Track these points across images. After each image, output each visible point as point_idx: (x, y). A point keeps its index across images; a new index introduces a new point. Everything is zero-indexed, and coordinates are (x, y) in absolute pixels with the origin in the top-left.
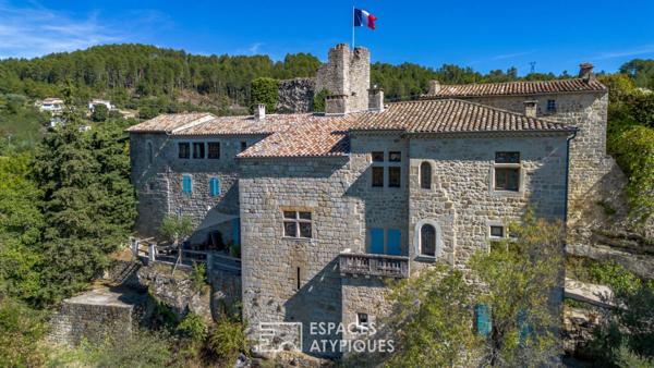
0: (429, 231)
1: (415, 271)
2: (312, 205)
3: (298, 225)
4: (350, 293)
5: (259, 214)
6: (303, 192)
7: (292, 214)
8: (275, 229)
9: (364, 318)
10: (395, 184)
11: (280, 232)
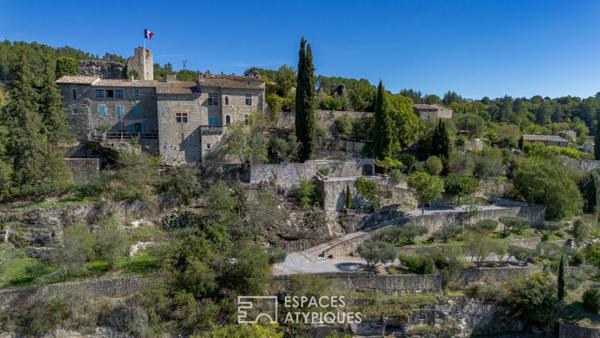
0: (228, 117)
1: (225, 129)
2: (187, 111)
3: (182, 118)
4: (204, 138)
5: (166, 114)
6: (183, 106)
7: (179, 114)
8: (173, 120)
9: (209, 146)
10: (216, 104)
11: (175, 121)
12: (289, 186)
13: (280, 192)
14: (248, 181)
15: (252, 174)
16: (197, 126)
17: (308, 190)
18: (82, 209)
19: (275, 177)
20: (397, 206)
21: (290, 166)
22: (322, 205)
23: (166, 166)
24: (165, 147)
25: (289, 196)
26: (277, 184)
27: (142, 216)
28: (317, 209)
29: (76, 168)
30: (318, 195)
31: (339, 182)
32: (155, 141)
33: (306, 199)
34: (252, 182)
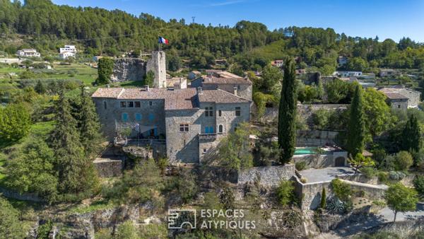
1: (218, 137)
2: (188, 122)
3: (184, 128)
4: (201, 144)
6: (186, 119)
7: (183, 125)
8: (178, 130)
9: (205, 150)
10: (211, 115)
11: (179, 130)
12: (270, 185)
13: (263, 192)
14: (236, 182)
15: (240, 176)
16: (196, 134)
17: (287, 191)
18: (107, 213)
19: (259, 178)
20: (369, 207)
21: (272, 169)
22: (299, 206)
23: (172, 166)
24: (171, 152)
25: (271, 195)
26: (260, 183)
27: (152, 214)
28: (295, 209)
29: (105, 169)
30: (296, 196)
31: (315, 185)
32: (164, 146)
33: (285, 201)
34: (239, 182)
